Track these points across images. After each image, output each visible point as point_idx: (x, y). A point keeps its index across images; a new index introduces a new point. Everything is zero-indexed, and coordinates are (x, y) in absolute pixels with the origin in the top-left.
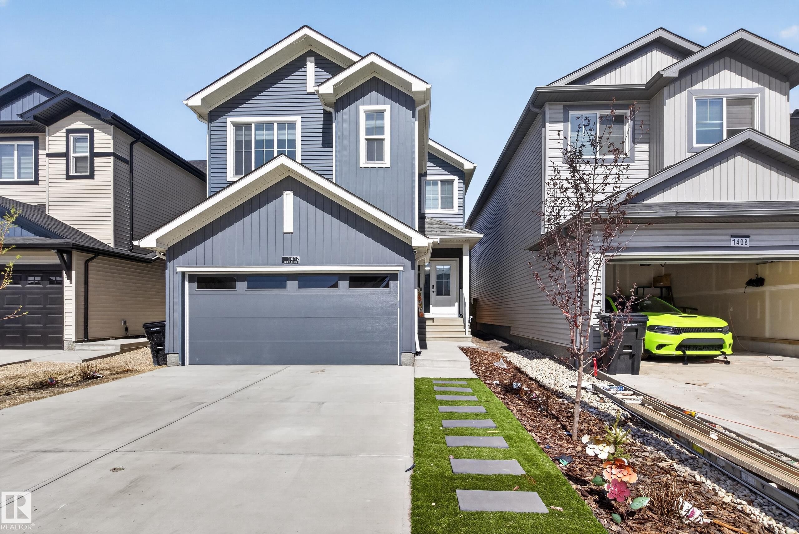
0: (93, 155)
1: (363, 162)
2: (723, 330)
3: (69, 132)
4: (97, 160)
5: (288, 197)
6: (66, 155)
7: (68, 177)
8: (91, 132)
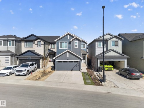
0: (41, 44)
1: (75, 48)
2: (112, 67)
3: (38, 41)
4: (42, 45)
5: (68, 53)
6: (38, 44)
7: (38, 47)
8: (41, 41)
